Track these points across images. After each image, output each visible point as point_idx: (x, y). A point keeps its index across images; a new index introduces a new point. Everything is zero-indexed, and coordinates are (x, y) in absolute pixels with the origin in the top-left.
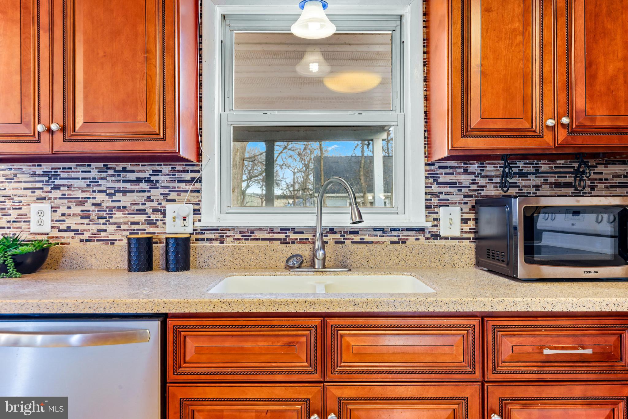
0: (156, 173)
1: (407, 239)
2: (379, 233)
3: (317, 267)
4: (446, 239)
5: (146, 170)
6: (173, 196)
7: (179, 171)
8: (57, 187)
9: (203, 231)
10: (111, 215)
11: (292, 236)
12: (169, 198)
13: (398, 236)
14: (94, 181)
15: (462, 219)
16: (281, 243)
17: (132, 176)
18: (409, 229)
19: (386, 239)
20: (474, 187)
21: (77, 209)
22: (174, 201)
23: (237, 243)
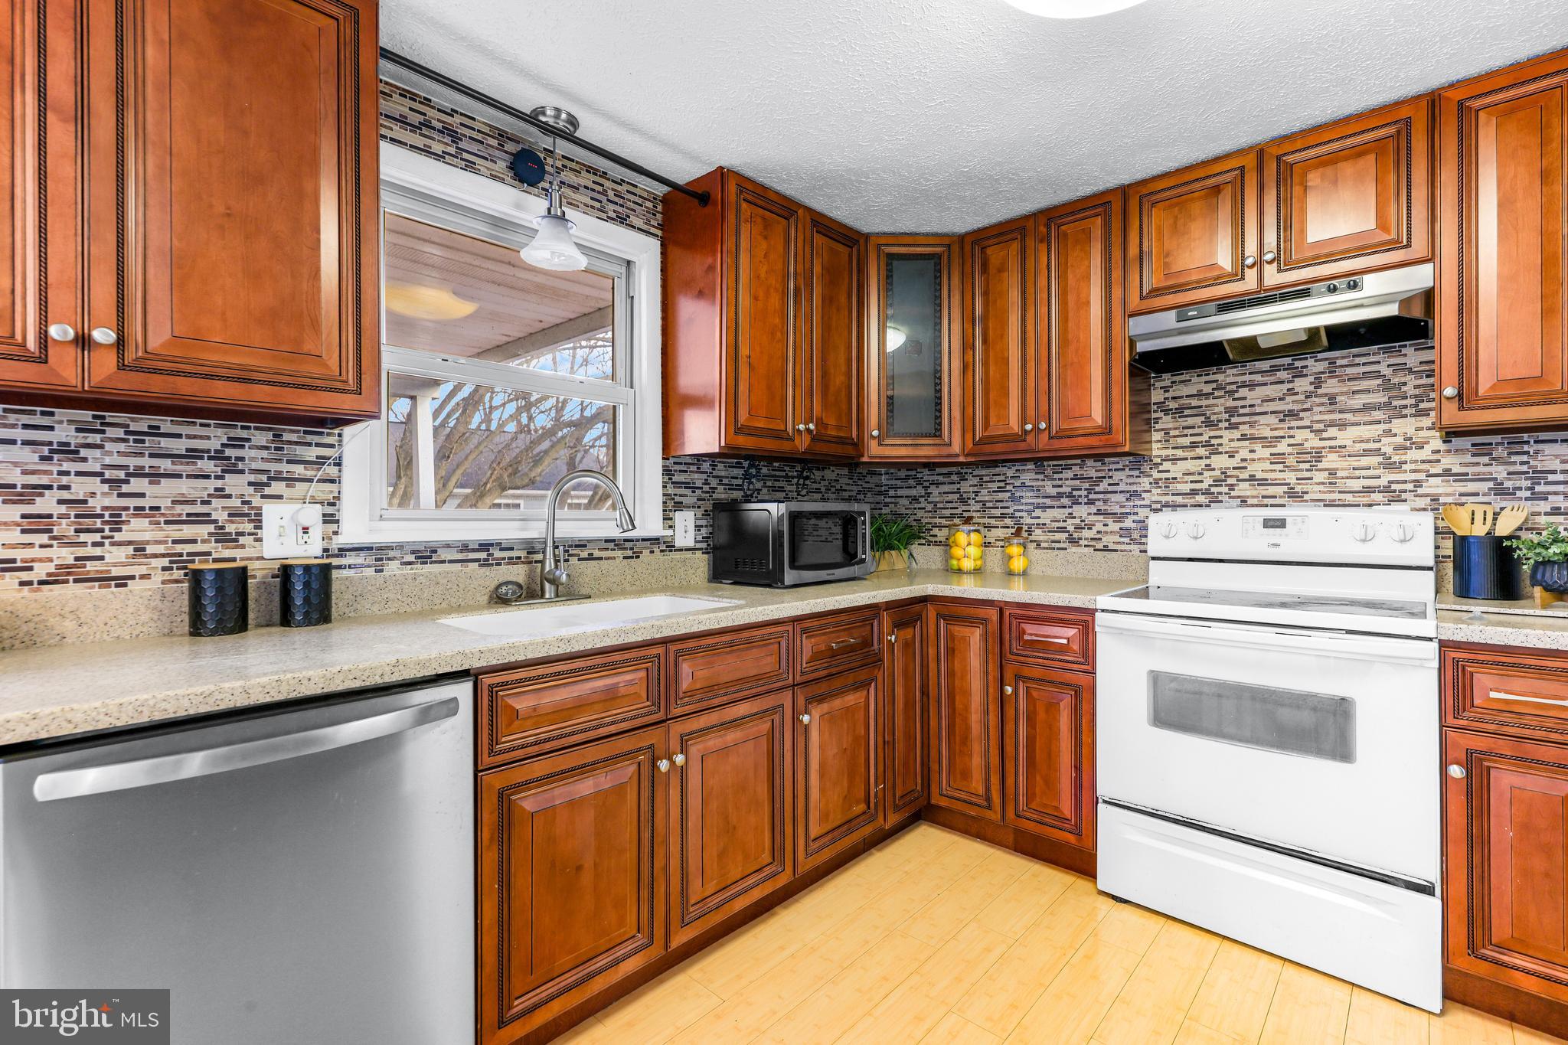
0: (237, 443)
1: (641, 553)
2: (611, 545)
3: (547, 596)
4: (681, 550)
5: (215, 437)
6: (277, 488)
7: (290, 443)
9: (342, 552)
10: (116, 524)
11: (498, 554)
12: (267, 491)
13: (631, 549)
14: (65, 450)
15: (696, 526)
16: (480, 565)
17: (180, 446)
18: (644, 540)
19: (619, 553)
20: (706, 488)
22: (280, 497)
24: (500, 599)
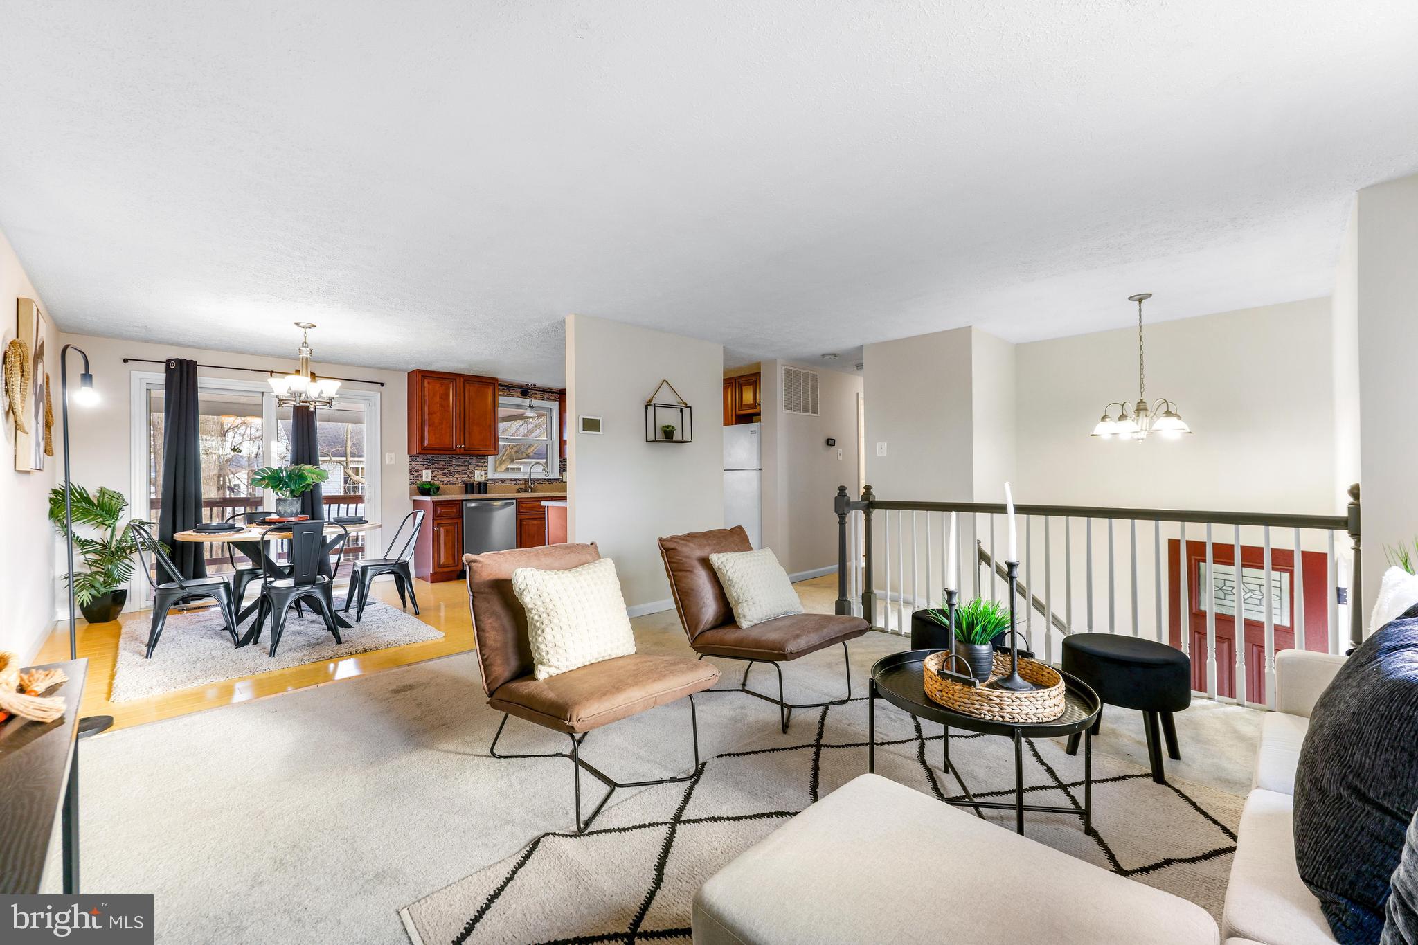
0: (471, 459)
5: (468, 458)
6: (478, 467)
7: (479, 459)
8: (433, 464)
9: (488, 480)
10: (455, 474)
12: (476, 468)
14: (448, 462)
17: (462, 460)
19: (547, 483)
21: (441, 472)
22: (478, 469)
23: (500, 485)
24: (518, 491)
